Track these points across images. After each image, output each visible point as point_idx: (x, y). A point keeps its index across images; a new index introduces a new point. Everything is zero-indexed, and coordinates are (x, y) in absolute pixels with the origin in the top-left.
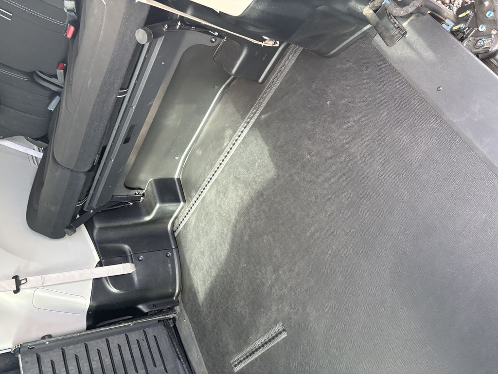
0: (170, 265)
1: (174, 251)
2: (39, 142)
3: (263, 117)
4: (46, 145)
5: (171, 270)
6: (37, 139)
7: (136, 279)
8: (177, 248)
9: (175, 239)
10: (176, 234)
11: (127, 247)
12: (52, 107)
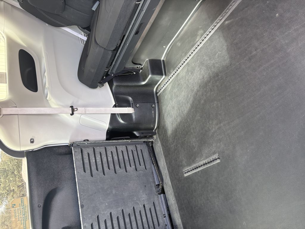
0: (153, 112)
1: (156, 104)
2: (85, 30)
3: (227, 22)
4: (89, 32)
5: (153, 115)
6: (84, 28)
7: (134, 117)
8: (158, 103)
9: (157, 97)
10: (158, 95)
11: (130, 98)
12: (94, 9)
